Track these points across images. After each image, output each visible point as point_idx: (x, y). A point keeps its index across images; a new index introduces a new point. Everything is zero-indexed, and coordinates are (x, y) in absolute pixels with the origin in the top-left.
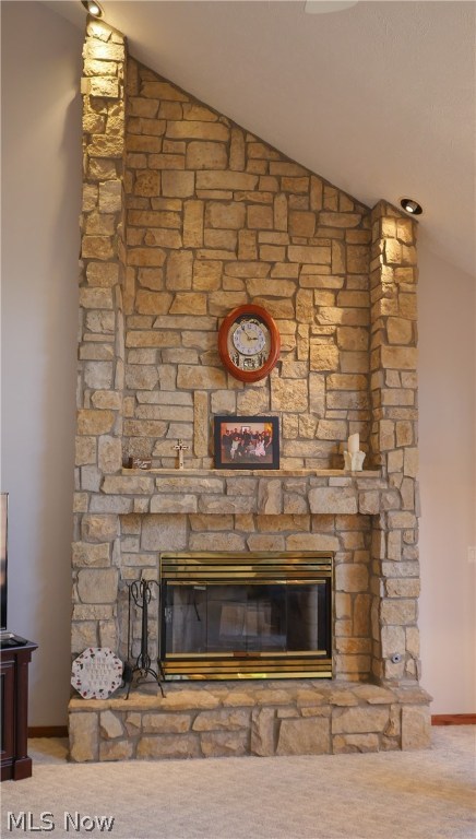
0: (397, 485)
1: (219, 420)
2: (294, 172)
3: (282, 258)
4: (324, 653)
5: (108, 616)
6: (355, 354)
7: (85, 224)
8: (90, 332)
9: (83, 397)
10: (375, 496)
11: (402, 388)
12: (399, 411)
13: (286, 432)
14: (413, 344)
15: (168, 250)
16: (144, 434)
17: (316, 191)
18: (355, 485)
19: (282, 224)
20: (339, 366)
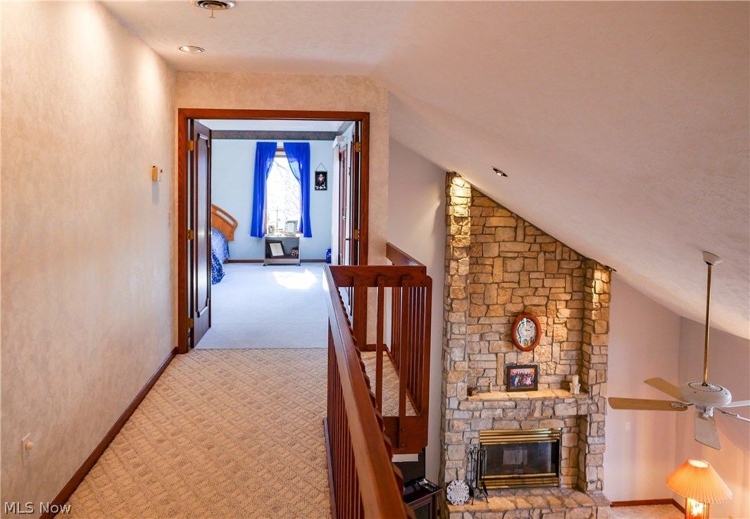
0: (596, 401)
1: (509, 368)
2: (548, 240)
3: (541, 286)
4: (555, 474)
5: (461, 466)
6: (575, 332)
7: (451, 281)
8: (454, 334)
9: (451, 365)
10: (586, 406)
11: (601, 354)
12: (599, 365)
13: (541, 372)
14: (607, 333)
15: (485, 284)
16: (473, 375)
17: (558, 251)
18: (576, 401)
19: (542, 268)
20: (567, 338)
